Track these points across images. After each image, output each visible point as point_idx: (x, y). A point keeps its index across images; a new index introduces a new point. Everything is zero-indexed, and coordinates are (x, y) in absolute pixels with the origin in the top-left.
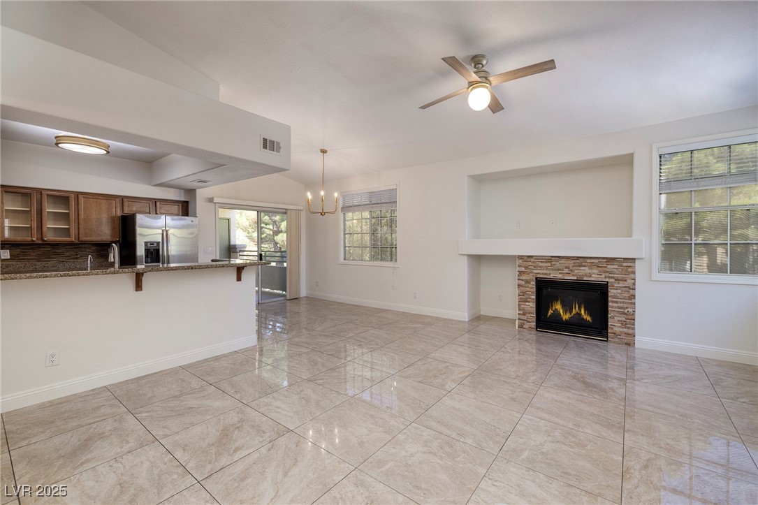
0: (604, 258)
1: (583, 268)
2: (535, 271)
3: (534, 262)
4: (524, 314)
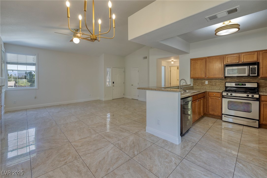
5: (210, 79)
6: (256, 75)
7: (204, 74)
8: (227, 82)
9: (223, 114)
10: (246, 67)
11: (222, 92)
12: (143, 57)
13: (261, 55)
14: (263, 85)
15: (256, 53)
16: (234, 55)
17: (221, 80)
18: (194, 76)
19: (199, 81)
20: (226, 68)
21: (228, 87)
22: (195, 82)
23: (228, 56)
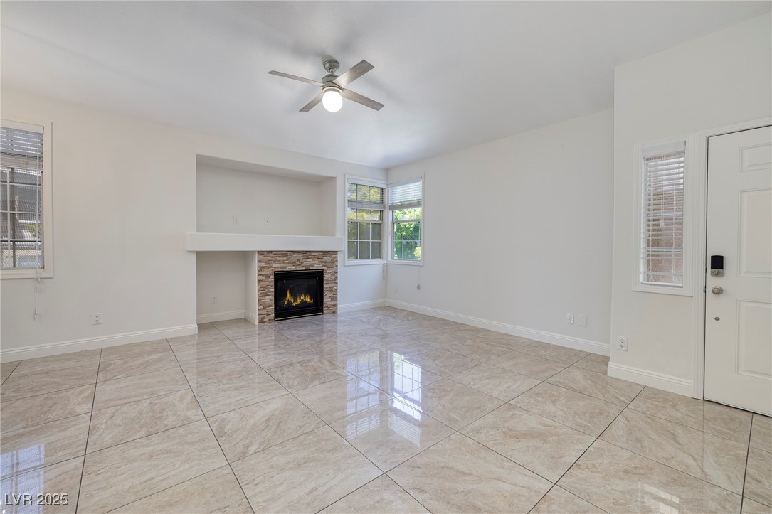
0: (321, 252)
1: (309, 260)
2: (274, 266)
3: (273, 257)
4: (264, 309)
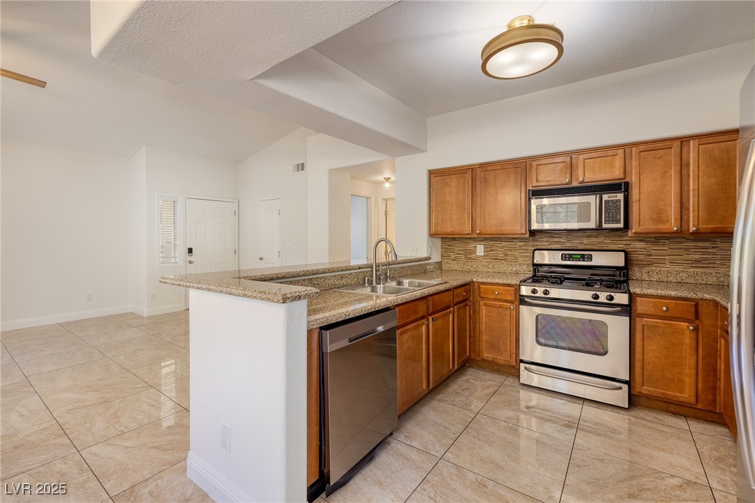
5: (492, 239)
6: (621, 225)
7: (468, 222)
8: (539, 247)
9: (522, 361)
10: (592, 199)
11: (518, 283)
12: (294, 166)
13: (633, 158)
14: (641, 257)
15: (621, 152)
16: (558, 160)
17: (522, 244)
18: (440, 230)
19: (458, 247)
20: (532, 201)
21: (541, 265)
22: (446, 249)
23: (540, 163)
